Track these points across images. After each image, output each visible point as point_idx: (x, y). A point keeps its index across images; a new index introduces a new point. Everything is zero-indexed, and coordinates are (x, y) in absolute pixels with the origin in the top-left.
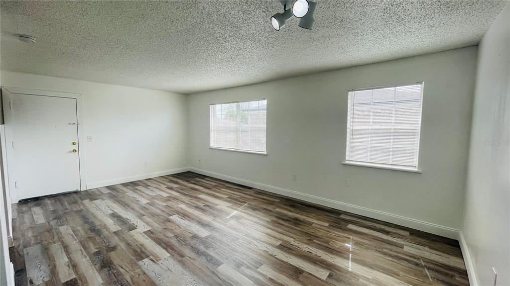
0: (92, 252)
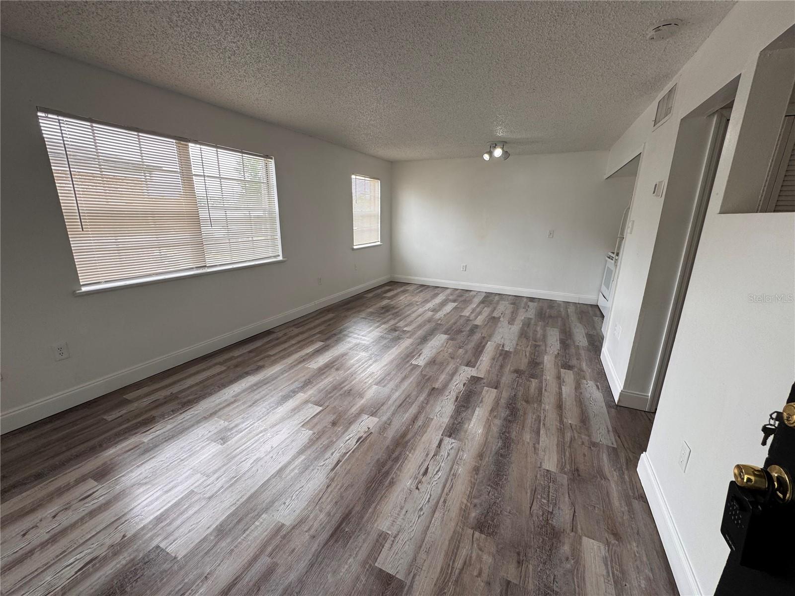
0: (537, 380)
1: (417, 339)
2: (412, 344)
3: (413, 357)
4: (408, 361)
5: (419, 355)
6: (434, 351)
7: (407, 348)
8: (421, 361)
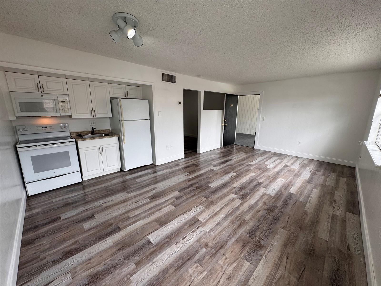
1: (230, 185)
2: (234, 183)
3: (234, 176)
4: (238, 175)
5: (232, 176)
6: (223, 178)
7: (237, 181)
8: (232, 174)
